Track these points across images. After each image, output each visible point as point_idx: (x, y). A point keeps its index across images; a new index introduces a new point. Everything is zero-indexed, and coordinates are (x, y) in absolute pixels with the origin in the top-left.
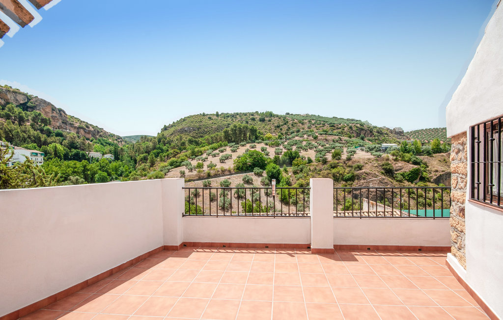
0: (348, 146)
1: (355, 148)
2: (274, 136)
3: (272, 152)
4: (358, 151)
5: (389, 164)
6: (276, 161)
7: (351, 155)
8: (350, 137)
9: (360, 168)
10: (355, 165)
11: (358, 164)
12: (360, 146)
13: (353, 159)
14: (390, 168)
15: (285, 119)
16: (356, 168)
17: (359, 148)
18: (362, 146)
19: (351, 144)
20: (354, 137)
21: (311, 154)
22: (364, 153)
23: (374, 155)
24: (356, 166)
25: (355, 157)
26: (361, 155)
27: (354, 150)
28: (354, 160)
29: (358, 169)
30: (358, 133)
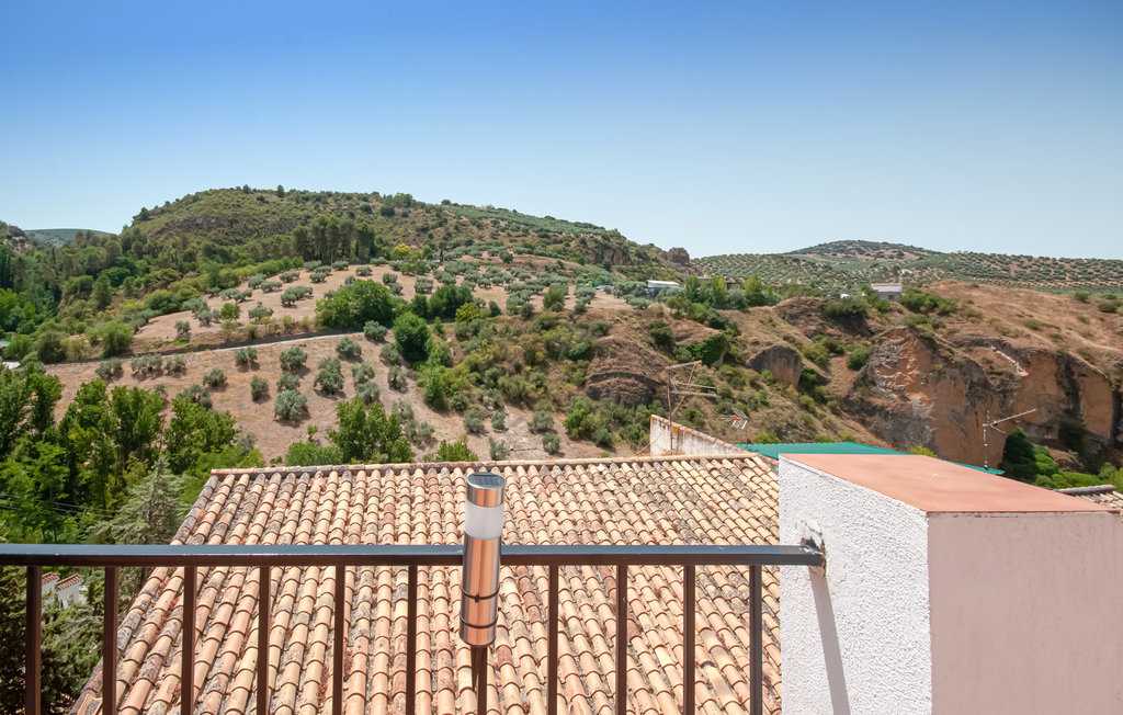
0: (579, 282)
1: (593, 286)
2: (415, 250)
3: (408, 288)
4: (600, 293)
5: (663, 325)
6: (420, 308)
7: (585, 302)
8: (582, 263)
9: (604, 331)
10: (594, 324)
11: (601, 321)
12: (604, 282)
13: (590, 311)
14: (665, 334)
15: (440, 214)
16: (595, 330)
17: (602, 287)
18: (608, 283)
19: (585, 277)
20: (589, 262)
21: (499, 296)
22: (611, 298)
23: (633, 304)
24: (597, 327)
25: (594, 306)
26: (606, 303)
27: (591, 290)
28: (592, 313)
29: (600, 333)
30: (597, 254)
